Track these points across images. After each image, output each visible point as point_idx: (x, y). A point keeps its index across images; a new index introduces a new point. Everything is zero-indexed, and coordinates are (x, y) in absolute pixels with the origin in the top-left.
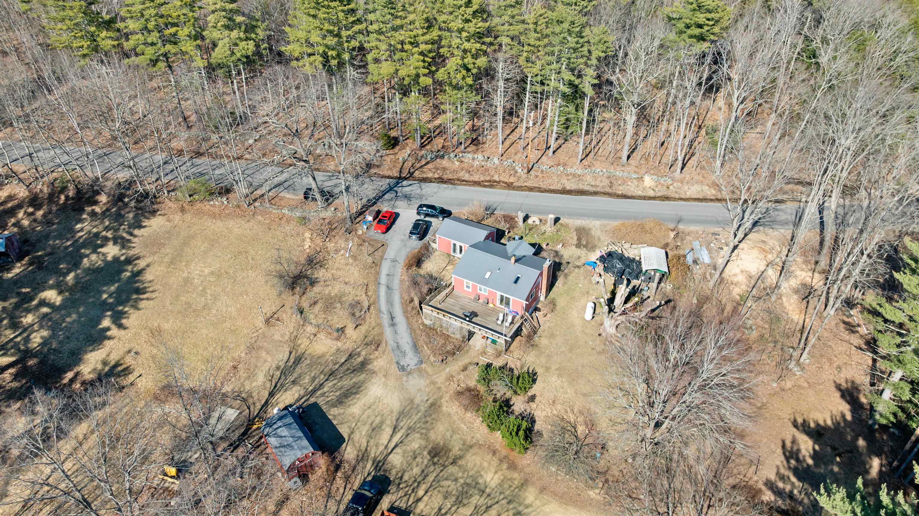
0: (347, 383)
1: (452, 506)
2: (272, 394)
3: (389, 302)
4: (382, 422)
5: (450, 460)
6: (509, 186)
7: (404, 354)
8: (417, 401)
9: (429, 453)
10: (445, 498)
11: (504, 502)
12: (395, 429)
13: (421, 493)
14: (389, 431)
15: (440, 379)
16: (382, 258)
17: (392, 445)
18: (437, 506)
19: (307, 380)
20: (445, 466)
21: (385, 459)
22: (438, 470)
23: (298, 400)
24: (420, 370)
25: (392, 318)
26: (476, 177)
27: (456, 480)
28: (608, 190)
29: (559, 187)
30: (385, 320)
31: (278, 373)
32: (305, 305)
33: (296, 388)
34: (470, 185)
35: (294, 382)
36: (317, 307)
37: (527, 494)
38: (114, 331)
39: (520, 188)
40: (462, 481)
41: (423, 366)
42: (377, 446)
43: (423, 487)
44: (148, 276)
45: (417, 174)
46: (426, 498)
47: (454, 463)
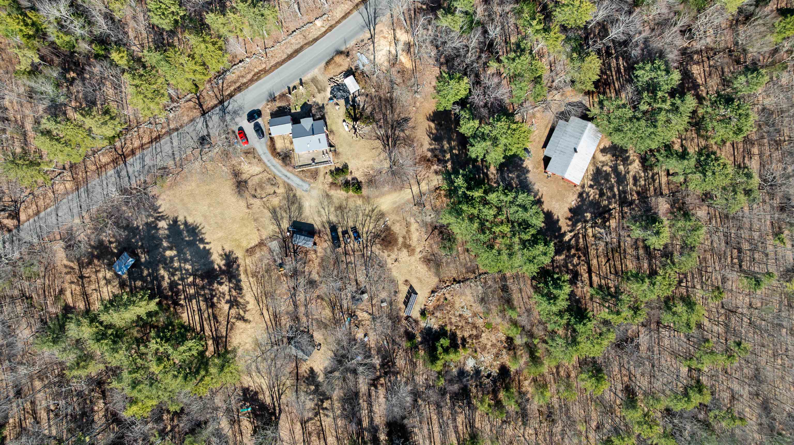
3: (279, 171)
5: (345, 207)
7: (302, 186)
8: (321, 197)
15: (321, 186)
16: (259, 156)
17: (327, 214)
19: (284, 215)
21: (329, 220)
23: (289, 224)
24: (312, 188)
25: (286, 176)
26: (248, 77)
28: (306, 42)
29: (285, 56)
30: (283, 177)
31: (274, 220)
32: (253, 192)
33: (284, 220)
34: (250, 84)
35: (281, 219)
36: (258, 191)
38: (208, 247)
41: (311, 185)
44: (190, 221)
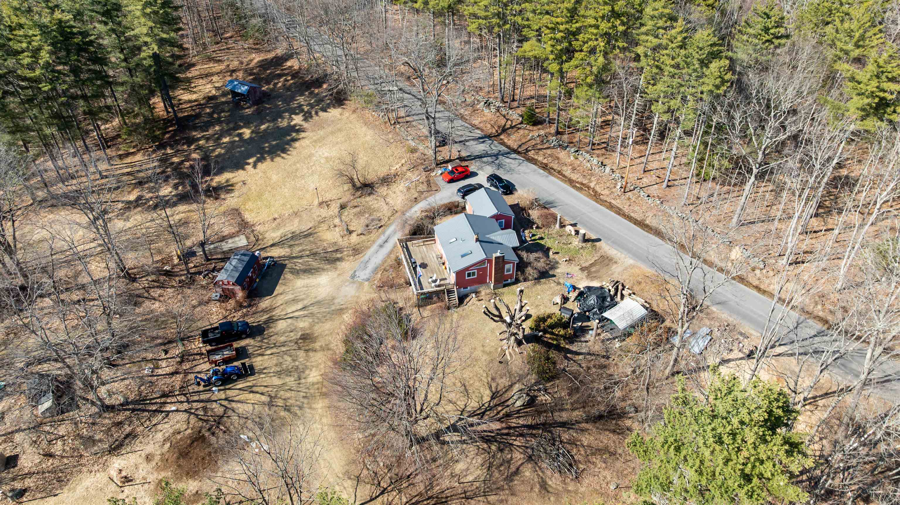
0: (315, 264)
1: (274, 372)
2: (272, 245)
3: (396, 230)
4: (303, 300)
5: (307, 348)
6: (596, 196)
7: (365, 268)
8: (336, 301)
9: (302, 335)
10: (276, 365)
11: (302, 394)
12: (304, 308)
13: (269, 352)
14: (300, 306)
16: (425, 198)
17: (291, 315)
18: (266, 365)
19: (297, 249)
20: (299, 348)
21: (277, 320)
22: (294, 348)
23: (279, 257)
24: (361, 284)
25: (386, 241)
26: (574, 177)
27: (294, 361)
29: (638, 216)
30: (380, 241)
31: (290, 236)
32: (350, 205)
33: (288, 250)
34: (562, 180)
35: (290, 246)
36: (355, 210)
37: (320, 401)
39: (603, 202)
40: (297, 363)
41: (366, 283)
42: (282, 310)
43: (274, 350)
44: (297, 144)
45: (531, 154)
46: (266, 357)
47: (307, 351)
